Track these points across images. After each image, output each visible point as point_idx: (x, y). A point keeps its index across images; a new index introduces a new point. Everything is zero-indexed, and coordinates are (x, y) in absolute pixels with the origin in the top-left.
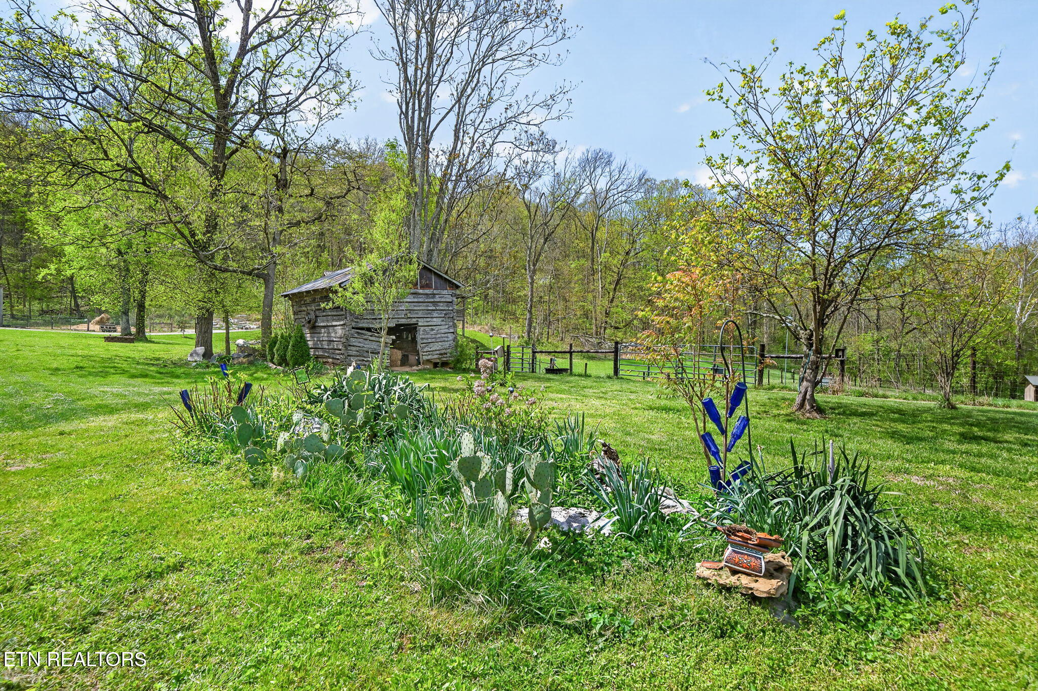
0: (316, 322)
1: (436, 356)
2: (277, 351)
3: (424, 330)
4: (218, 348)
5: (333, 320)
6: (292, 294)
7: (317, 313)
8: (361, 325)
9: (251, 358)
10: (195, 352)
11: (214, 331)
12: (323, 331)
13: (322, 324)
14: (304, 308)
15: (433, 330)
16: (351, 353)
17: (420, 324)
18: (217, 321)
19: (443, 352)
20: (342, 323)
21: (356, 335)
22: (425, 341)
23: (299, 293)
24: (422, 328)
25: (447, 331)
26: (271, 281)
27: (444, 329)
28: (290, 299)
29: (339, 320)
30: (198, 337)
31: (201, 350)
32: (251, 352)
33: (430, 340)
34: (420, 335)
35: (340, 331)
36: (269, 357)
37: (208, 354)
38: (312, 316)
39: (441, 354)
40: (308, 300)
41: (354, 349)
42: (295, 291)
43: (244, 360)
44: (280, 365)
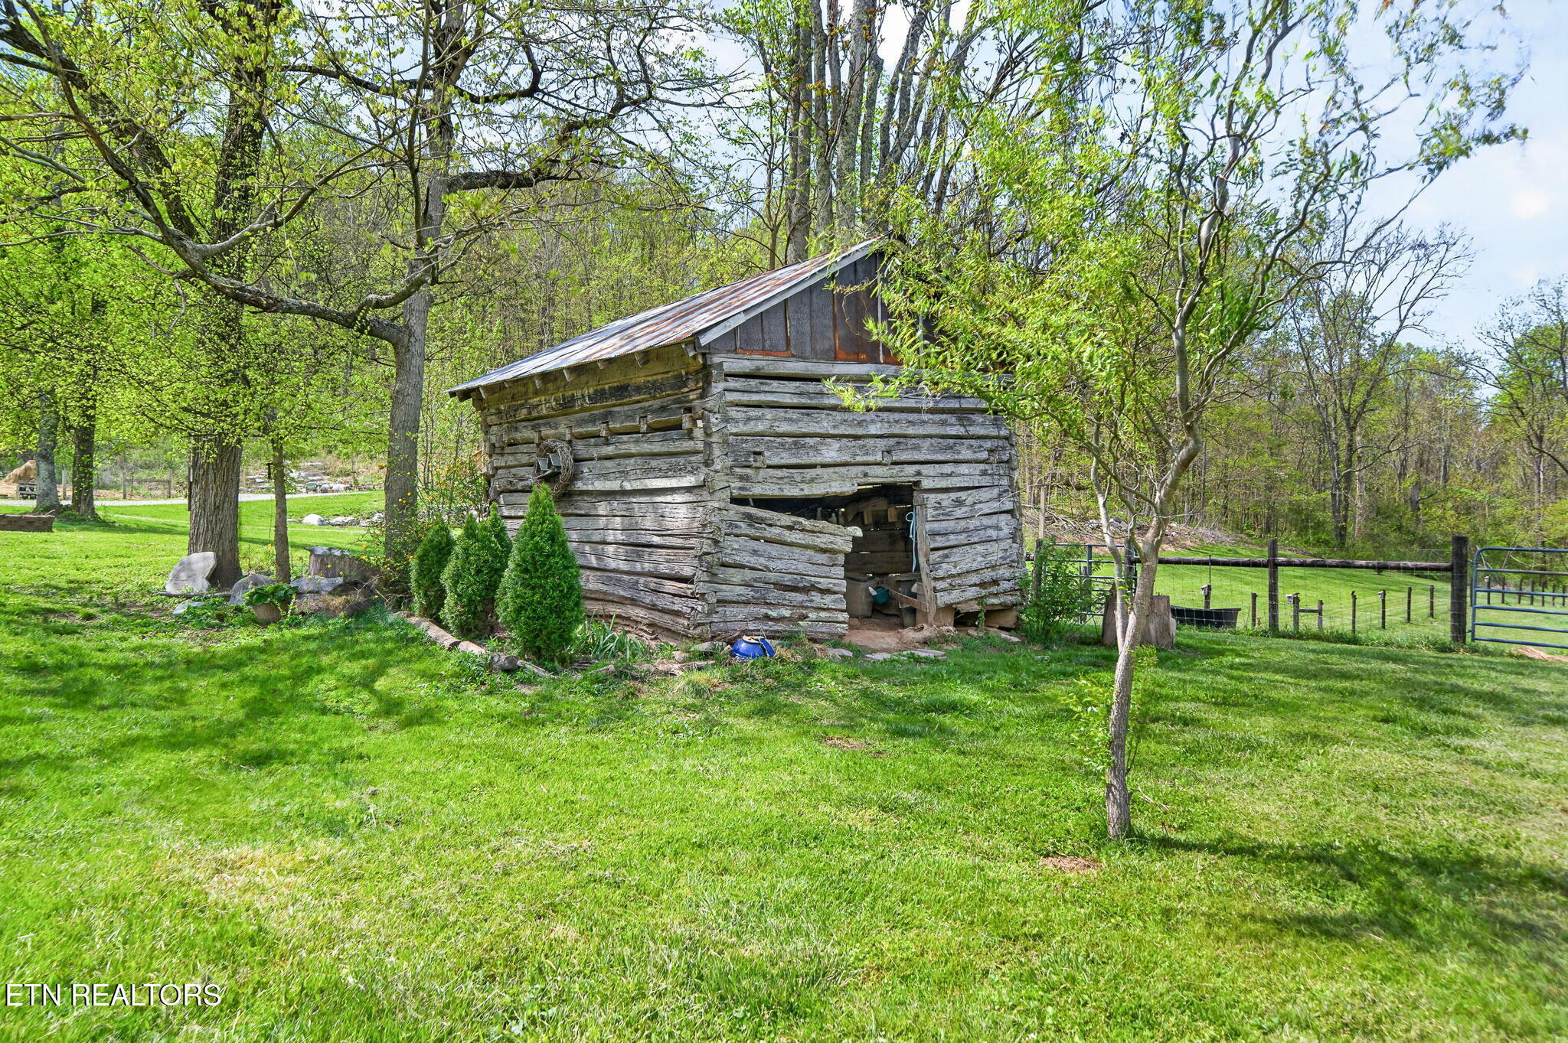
0: (575, 477)
1: (972, 593)
2: (457, 578)
3: (939, 506)
4: (256, 557)
5: (649, 472)
6: (489, 388)
7: (581, 449)
8: (758, 490)
9: (357, 596)
10: (185, 566)
11: (243, 498)
12: (602, 508)
13: (600, 485)
14: (528, 434)
15: (960, 503)
16: (729, 592)
17: (926, 484)
18: (254, 470)
19: (988, 575)
20: (689, 481)
21: (744, 528)
22: (940, 542)
23: (516, 381)
24: (932, 498)
25: (995, 506)
26: (415, 348)
27: (986, 500)
28: (480, 404)
29: (675, 471)
30: (195, 523)
31: (205, 561)
32: (354, 576)
33: (953, 540)
34: (924, 525)
35: (680, 515)
36: (418, 601)
37: (224, 575)
38: (563, 458)
39: (982, 585)
40: (545, 404)
41: (736, 576)
42: (495, 377)
43: (338, 601)
44: (467, 631)
